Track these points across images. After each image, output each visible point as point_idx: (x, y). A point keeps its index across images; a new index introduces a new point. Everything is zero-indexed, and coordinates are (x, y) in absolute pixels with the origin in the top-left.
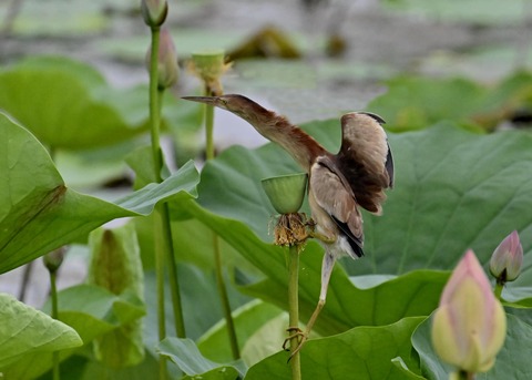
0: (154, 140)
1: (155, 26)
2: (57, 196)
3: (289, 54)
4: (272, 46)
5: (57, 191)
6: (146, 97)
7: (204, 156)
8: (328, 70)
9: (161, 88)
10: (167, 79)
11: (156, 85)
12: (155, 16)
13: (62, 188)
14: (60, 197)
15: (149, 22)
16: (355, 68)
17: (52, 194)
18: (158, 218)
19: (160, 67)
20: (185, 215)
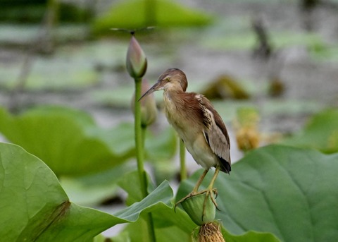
0: (139, 165)
1: (138, 78)
2: (64, 210)
3: (240, 96)
4: (227, 90)
5: (64, 206)
6: (131, 132)
7: (178, 177)
8: (271, 107)
9: (144, 126)
10: (148, 119)
11: (139, 123)
12: (138, 70)
13: (67, 203)
14: (66, 211)
15: (133, 75)
16: (292, 105)
17: (60, 209)
18: (145, 224)
19: (143, 109)
20: (167, 223)
